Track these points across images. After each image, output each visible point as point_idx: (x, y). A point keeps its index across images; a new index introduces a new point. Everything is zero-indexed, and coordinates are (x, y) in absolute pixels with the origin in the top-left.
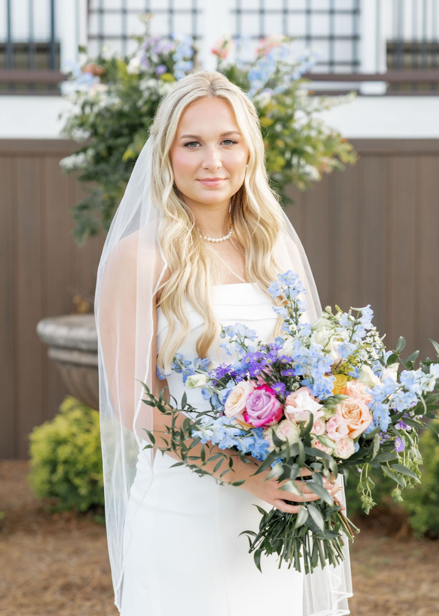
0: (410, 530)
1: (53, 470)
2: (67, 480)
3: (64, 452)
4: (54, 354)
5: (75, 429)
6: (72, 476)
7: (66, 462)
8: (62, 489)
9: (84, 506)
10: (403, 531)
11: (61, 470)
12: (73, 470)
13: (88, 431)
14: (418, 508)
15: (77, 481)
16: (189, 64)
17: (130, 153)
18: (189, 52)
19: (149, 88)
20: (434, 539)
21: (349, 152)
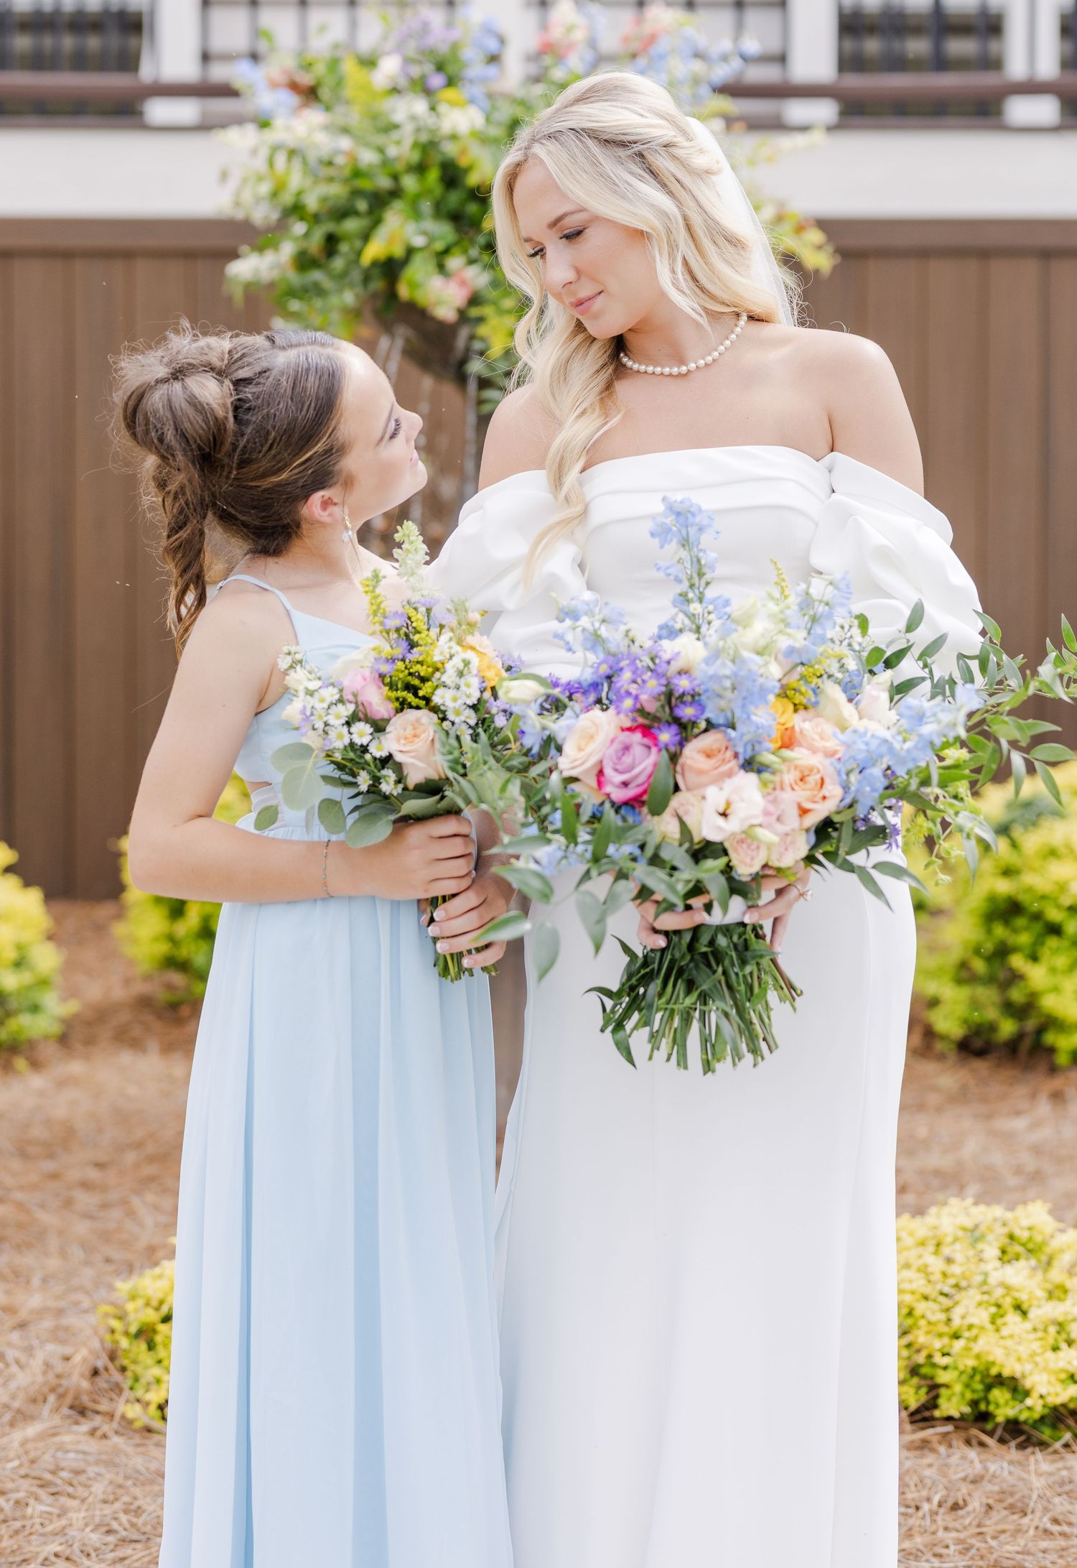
1: (177, 915)
14: (947, 990)
16: (492, 71)
17: (375, 250)
18: (492, 45)
19: (413, 118)
20: (981, 1053)
21: (819, 248)
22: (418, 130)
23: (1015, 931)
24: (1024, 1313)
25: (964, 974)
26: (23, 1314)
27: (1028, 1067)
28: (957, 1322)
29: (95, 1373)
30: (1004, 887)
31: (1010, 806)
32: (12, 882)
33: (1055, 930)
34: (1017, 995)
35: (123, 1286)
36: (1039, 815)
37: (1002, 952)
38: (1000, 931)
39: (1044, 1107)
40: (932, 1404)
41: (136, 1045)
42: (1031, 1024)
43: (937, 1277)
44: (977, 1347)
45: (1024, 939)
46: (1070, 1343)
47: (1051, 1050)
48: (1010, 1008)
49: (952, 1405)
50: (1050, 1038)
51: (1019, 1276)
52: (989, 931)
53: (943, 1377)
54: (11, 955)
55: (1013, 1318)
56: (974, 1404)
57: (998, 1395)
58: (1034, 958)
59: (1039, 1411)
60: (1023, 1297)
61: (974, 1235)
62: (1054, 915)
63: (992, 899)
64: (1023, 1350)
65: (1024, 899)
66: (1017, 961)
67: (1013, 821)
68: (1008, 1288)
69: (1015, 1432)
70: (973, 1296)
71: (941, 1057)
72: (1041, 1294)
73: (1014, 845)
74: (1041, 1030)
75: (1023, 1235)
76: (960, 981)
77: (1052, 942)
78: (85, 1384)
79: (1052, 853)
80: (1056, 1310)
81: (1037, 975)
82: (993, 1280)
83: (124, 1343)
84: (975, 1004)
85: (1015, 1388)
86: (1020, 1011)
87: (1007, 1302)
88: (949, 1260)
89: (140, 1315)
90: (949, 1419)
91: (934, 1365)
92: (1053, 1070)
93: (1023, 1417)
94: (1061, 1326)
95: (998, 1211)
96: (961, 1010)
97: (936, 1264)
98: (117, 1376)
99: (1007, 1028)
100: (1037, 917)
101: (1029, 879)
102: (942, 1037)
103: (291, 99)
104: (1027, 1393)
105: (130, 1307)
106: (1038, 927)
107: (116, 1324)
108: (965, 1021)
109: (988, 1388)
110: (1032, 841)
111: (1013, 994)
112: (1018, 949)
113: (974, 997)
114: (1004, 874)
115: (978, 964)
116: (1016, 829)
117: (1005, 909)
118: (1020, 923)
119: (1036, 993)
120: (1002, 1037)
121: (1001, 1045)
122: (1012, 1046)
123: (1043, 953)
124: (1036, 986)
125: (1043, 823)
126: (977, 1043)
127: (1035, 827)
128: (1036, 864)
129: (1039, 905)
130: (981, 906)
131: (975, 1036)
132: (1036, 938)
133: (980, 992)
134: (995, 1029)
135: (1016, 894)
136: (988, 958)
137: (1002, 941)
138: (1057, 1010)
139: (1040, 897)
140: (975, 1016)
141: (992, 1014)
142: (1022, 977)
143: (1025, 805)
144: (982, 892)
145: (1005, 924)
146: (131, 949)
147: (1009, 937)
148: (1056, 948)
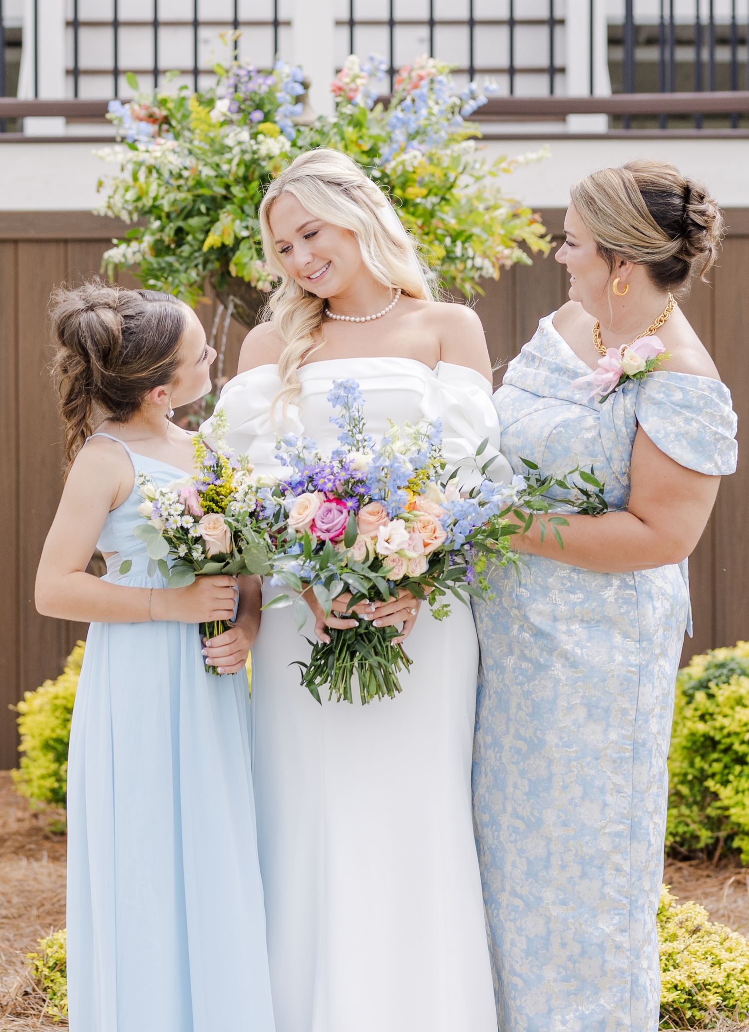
16: (298, 108)
17: (213, 240)
18: (299, 90)
19: (240, 143)
20: (685, 859)
21: (542, 237)
22: (243, 152)
23: (710, 763)
25: (675, 799)
27: (720, 866)
29: (26, 994)
30: (701, 728)
31: (707, 668)
33: (740, 759)
34: (711, 811)
35: (43, 942)
36: (732, 671)
37: (702, 777)
38: (697, 762)
41: (30, 856)
42: (722, 834)
45: (717, 767)
46: (675, 967)
47: (738, 852)
48: (707, 821)
50: (736, 843)
52: (692, 764)
58: (725, 783)
62: (739, 748)
63: (693, 734)
65: (718, 737)
66: (710, 784)
67: (709, 679)
73: (711, 696)
74: (730, 838)
77: (738, 769)
78: (20, 1000)
79: (739, 702)
81: (726, 793)
84: (681, 820)
86: (713, 823)
89: (55, 955)
92: (738, 866)
94: (669, 956)
99: (705, 836)
100: (728, 749)
101: (720, 721)
103: (153, 128)
105: (48, 952)
106: (726, 759)
110: (723, 693)
111: (710, 811)
112: (713, 775)
113: (681, 815)
114: (702, 718)
115: (685, 790)
116: (712, 685)
117: (703, 745)
118: (715, 756)
119: (726, 808)
120: (701, 845)
121: (702, 850)
122: (709, 851)
123: (731, 777)
124: (726, 803)
125: (733, 680)
126: (683, 850)
127: (727, 682)
128: (727, 710)
129: (728, 741)
130: (685, 743)
131: (682, 844)
132: (726, 767)
133: (684, 810)
134: (697, 838)
135: (712, 733)
136: (691, 784)
137: (702, 770)
138: (742, 820)
139: (729, 735)
140: (681, 829)
141: (693, 827)
142: (716, 796)
143: (722, 666)
144: (686, 732)
145: (703, 757)
146: (24, 790)
147: (706, 766)
148: (740, 775)
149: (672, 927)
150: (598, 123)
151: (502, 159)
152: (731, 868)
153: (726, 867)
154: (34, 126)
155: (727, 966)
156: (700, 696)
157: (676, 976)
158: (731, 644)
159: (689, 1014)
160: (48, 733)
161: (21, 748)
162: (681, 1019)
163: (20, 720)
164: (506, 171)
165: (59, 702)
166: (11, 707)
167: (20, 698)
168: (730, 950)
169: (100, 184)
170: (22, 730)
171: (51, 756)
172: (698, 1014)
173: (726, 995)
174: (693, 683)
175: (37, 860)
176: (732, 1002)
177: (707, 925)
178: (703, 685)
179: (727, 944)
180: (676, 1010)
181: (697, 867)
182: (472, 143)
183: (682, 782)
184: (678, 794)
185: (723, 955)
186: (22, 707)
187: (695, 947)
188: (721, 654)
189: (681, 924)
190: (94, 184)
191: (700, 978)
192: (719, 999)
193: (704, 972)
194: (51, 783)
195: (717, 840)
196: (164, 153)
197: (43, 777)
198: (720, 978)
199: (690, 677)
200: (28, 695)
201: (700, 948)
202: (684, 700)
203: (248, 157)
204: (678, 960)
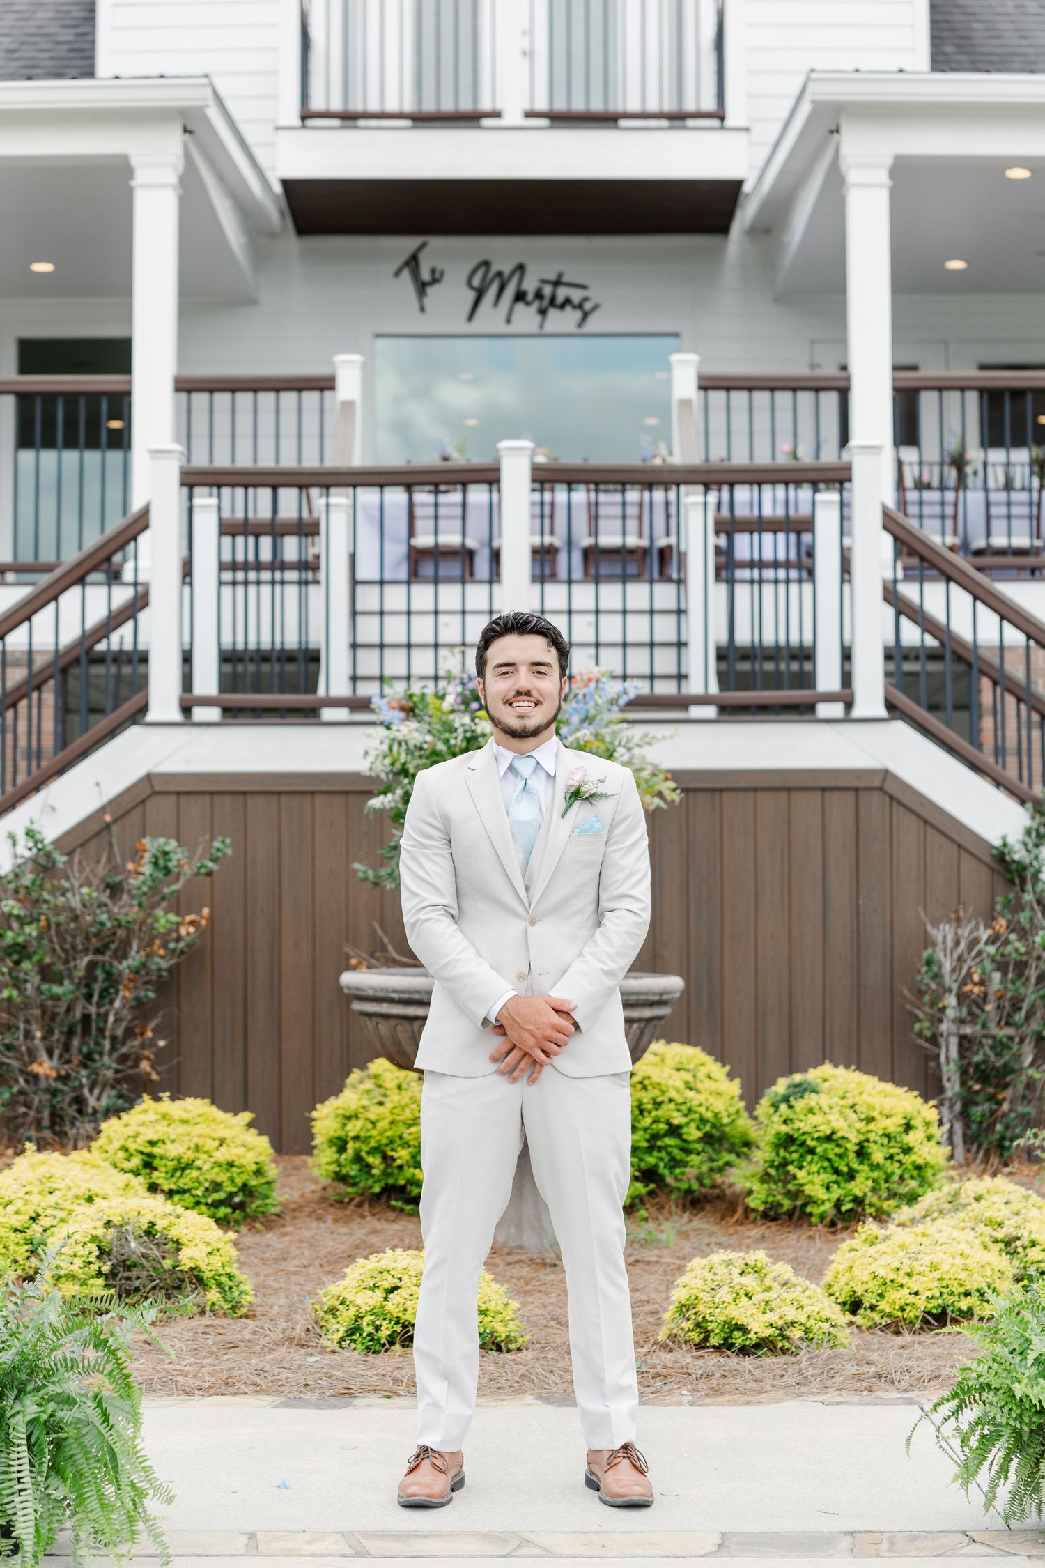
0: (748, 1210)
1: (342, 1149)
2: (358, 1159)
3: (354, 1128)
4: (357, 1006)
5: (365, 1102)
6: (363, 1154)
7: (356, 1138)
8: (353, 1170)
9: (377, 1189)
10: (739, 1214)
11: (351, 1146)
12: (365, 1148)
13: (381, 1104)
14: (756, 1186)
15: (370, 1160)
19: (463, 725)
20: (774, 1219)
21: (674, 790)
22: (465, 731)
23: (791, 1153)
24: (750, 1298)
25: (766, 1178)
26: (270, 1315)
27: (798, 1225)
28: (717, 1300)
29: (308, 1330)
30: (784, 1129)
31: (789, 1087)
32: (253, 1131)
33: (812, 1151)
35: (321, 1292)
36: (805, 1090)
37: (784, 1164)
38: (782, 1152)
39: (804, 1243)
40: (706, 1339)
41: (319, 1219)
42: (799, 1203)
43: (709, 1281)
44: (726, 1312)
46: (771, 1310)
47: (811, 1215)
48: (788, 1194)
49: (715, 1340)
50: (809, 1209)
51: (750, 1281)
52: (778, 1154)
53: (710, 1326)
54: (254, 1167)
55: (744, 1299)
56: (725, 1339)
57: (736, 1334)
58: (801, 1168)
59: (754, 1340)
60: (749, 1289)
61: (729, 1263)
62: (810, 1143)
63: (778, 1134)
64: (749, 1313)
65: (796, 1135)
66: (791, 1168)
67: (789, 1096)
68: (742, 1286)
69: (744, 1351)
70: (726, 1289)
71: (754, 1222)
72: (759, 1289)
73: (791, 1107)
74: (805, 1205)
75: (752, 1264)
76: (763, 1181)
77: (809, 1157)
78: (303, 1335)
79: (811, 1111)
80: (766, 1296)
81: (801, 1174)
82: (735, 1282)
83: (322, 1314)
84: (771, 1193)
85: (743, 1329)
86: (793, 1195)
87: (742, 1292)
88: (715, 1274)
89: (328, 1302)
90: (714, 1347)
91: (707, 1321)
92: (811, 1225)
93: (748, 1342)
94: (767, 1303)
95: (741, 1254)
96: (763, 1197)
97: (709, 1276)
98: (319, 1331)
99: (787, 1204)
100: (803, 1144)
101: (797, 1124)
102: (753, 1210)
103: (402, 715)
104: (749, 1332)
105: (324, 1300)
106: (802, 1150)
107: (317, 1307)
108: (765, 1203)
109: (732, 1332)
110: (800, 1105)
111: (790, 1187)
112: (792, 1162)
113: (770, 1189)
114: (785, 1122)
115: (772, 1172)
116: (792, 1099)
117: (786, 1141)
118: (793, 1148)
119: (802, 1185)
120: (784, 1209)
121: (784, 1214)
122: (790, 1214)
123: (805, 1164)
124: (801, 1181)
125: (806, 1095)
126: (772, 1213)
127: (802, 1097)
128: (802, 1117)
129: (803, 1138)
130: (773, 1140)
131: (770, 1209)
132: (801, 1156)
133: (773, 1186)
134: (781, 1205)
135: (791, 1132)
136: (777, 1168)
137: (784, 1158)
138: (812, 1194)
139: (804, 1134)
140: (770, 1199)
141: (779, 1197)
142: (795, 1177)
143: (796, 1086)
144: (773, 1132)
145: (786, 1149)
146: (316, 1172)
147: (787, 1156)
148: (812, 1161)
149: (768, 1282)
150: (710, 712)
151: (646, 735)
152: (805, 1226)
153: (801, 1225)
154: (328, 714)
155: (808, 1309)
156: (783, 1107)
157: (772, 1317)
158: (805, 1070)
159: (780, 1345)
160: (332, 1133)
161: (314, 1143)
162: (775, 1347)
163: (313, 1123)
164: (649, 744)
165: (340, 1112)
166: (307, 1114)
167: (314, 1109)
168: (810, 1298)
169: (366, 753)
170: (314, 1130)
171: (334, 1149)
172: (787, 1345)
173: (807, 1330)
174: (779, 1098)
175: (325, 1222)
176: (811, 1336)
177: (793, 1279)
178: (786, 1099)
179: (808, 1293)
180: (772, 1342)
181: (782, 1225)
182: (625, 725)
183: (771, 1166)
184: (767, 1174)
185: (805, 1301)
186: (314, 1114)
187: (784, 1295)
188: (797, 1078)
189: (775, 1279)
190: (362, 753)
191: (789, 1319)
192: (802, 1334)
193: (791, 1314)
194: (334, 1168)
195: (795, 1207)
196: (410, 731)
197: (329, 1163)
198: (803, 1319)
199: (776, 1094)
200: (318, 1106)
201: (790, 1296)
202: (772, 1110)
203: (469, 735)
204: (773, 1304)
